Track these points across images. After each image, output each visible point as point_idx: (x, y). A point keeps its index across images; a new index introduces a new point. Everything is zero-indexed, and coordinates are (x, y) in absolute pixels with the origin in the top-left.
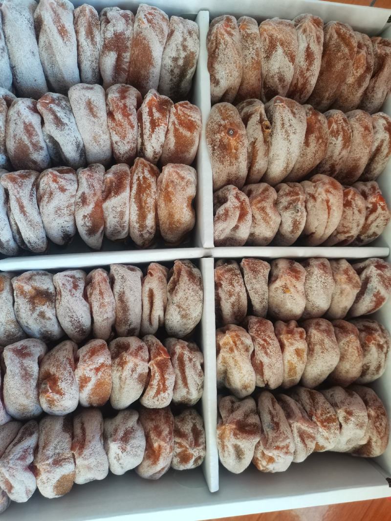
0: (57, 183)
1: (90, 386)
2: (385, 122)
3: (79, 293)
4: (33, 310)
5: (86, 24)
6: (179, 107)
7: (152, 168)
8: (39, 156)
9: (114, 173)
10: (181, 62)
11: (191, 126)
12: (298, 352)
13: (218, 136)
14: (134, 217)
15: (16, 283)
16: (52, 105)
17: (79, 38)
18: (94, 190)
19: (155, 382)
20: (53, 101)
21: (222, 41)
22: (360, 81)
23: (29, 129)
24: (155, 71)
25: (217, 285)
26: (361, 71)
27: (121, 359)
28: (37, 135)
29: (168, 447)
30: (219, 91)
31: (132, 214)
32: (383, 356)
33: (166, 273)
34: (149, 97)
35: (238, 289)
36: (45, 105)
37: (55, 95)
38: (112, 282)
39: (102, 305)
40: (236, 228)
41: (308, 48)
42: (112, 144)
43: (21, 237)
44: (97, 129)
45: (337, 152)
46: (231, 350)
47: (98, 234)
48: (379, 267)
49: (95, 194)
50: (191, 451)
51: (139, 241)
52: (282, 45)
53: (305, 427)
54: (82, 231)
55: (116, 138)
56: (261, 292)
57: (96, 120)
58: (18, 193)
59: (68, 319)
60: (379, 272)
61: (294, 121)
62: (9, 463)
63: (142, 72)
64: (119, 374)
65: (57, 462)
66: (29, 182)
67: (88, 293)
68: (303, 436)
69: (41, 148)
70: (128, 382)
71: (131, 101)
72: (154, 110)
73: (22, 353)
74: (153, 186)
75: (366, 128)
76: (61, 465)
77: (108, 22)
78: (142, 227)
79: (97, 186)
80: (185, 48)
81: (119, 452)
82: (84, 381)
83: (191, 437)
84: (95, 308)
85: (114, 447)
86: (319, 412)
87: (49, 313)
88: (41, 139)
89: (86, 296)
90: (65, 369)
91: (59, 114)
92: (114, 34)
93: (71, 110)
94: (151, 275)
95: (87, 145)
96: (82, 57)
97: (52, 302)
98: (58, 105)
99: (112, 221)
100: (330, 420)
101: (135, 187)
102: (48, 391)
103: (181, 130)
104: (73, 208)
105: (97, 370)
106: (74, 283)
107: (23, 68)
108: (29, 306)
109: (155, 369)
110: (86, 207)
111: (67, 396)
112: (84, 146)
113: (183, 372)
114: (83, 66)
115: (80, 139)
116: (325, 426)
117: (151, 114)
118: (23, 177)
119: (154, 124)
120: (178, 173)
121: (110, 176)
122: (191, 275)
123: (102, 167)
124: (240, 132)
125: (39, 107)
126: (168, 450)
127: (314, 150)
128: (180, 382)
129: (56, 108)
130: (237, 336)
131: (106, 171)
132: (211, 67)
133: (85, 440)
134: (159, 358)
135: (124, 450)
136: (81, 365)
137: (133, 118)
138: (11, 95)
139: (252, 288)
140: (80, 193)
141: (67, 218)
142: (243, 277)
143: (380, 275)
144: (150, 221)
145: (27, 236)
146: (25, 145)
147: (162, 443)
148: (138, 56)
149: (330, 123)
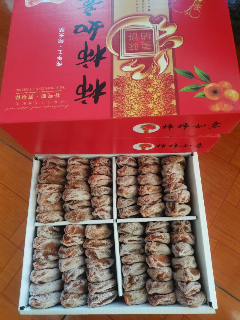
0: (92, 275)
1: (161, 263)
2: (71, 161)
3: (130, 267)
4: (135, 283)
5: (40, 266)
6: (67, 233)
7: (86, 241)
8: (84, 282)
9: (89, 255)
10: (51, 232)
11: (73, 229)
12: (148, 189)
13: (77, 220)
14: (104, 247)
15: (126, 290)
16: (67, 277)
17: (44, 268)
18: (95, 262)
19: (159, 240)
20: (66, 277)
21: (46, 219)
22: (58, 170)
23: (75, 286)
24: (54, 241)
25: (126, 217)
26: (55, 170)
27: (151, 252)
28: (77, 283)
29: (181, 234)
30: (61, 218)
31: (102, 248)
32: (149, 158)
33: (123, 235)
34: (64, 244)
35: (127, 210)
36: (67, 280)
37: (63, 277)
38: (126, 255)
39: (134, 259)
40: (107, 212)
41: (48, 189)
42: (78, 256)
43: (111, 288)
44: (74, 261)
45: (81, 177)
46: (147, 213)
47: (109, 260)
48: (119, 161)
49: (96, 262)
50: (183, 226)
51: (112, 245)
52: (47, 198)
53: (172, 188)
54: (109, 266)
55: (77, 255)
56: (128, 202)
57: (71, 262)
58: (96, 289)
59: (139, 271)
60: (120, 162)
61: (72, 194)
62: (185, 291)
63: (55, 246)
64: (157, 253)
65: (186, 274)
66: (93, 286)
67: (130, 264)
68: (176, 188)
69: (81, 281)
70: (159, 249)
71: (65, 250)
72: (68, 242)
73: (150, 287)
74: (93, 241)
75: (73, 168)
76: (187, 273)
77: (39, 258)
78: (107, 244)
79: (93, 261)
80: (47, 231)
81: (183, 252)
82: (159, 265)
83: (178, 226)
84: (135, 261)
85: (181, 254)
86: (168, 182)
87: (137, 278)
88: (78, 282)
89: (131, 265)
90: (155, 272)
91: (70, 275)
92: (43, 256)
93: (68, 271)
94: (123, 241)
95: (79, 265)
96: (50, 267)
97: (133, 277)
98: (67, 275)
99: (105, 256)
100: (170, 178)
101: (93, 248)
102: (162, 278)
103: (74, 232)
104: (101, 270)
105: (155, 260)
106: (126, 269)
107: (54, 288)
108: (134, 285)
109: (154, 240)
110: (100, 265)
111: (164, 271)
112: (79, 266)
113: (156, 229)
114: (53, 267)
115: (77, 268)
116: (172, 180)
117: (69, 243)
118: (90, 287)
119: (73, 242)
120: (89, 233)
121: (90, 257)
122: (123, 227)
123: (86, 259)
124: (75, 212)
125: (68, 282)
126: (183, 234)
127: (80, 185)
128: (160, 230)
129: (68, 276)
130: (143, 211)
131: (88, 258)
132: (53, 222)
133: (179, 265)
134: (151, 238)
135: (182, 251)
136: (153, 266)
137: (71, 249)
138: (63, 292)
139: (127, 205)
140: (96, 268)
141: (104, 272)
142: (123, 208)
143: (122, 161)
144: (105, 242)
145: (110, 286)
146: (80, 287)
147: (180, 236)
148: (50, 248)
149: (72, 180)
